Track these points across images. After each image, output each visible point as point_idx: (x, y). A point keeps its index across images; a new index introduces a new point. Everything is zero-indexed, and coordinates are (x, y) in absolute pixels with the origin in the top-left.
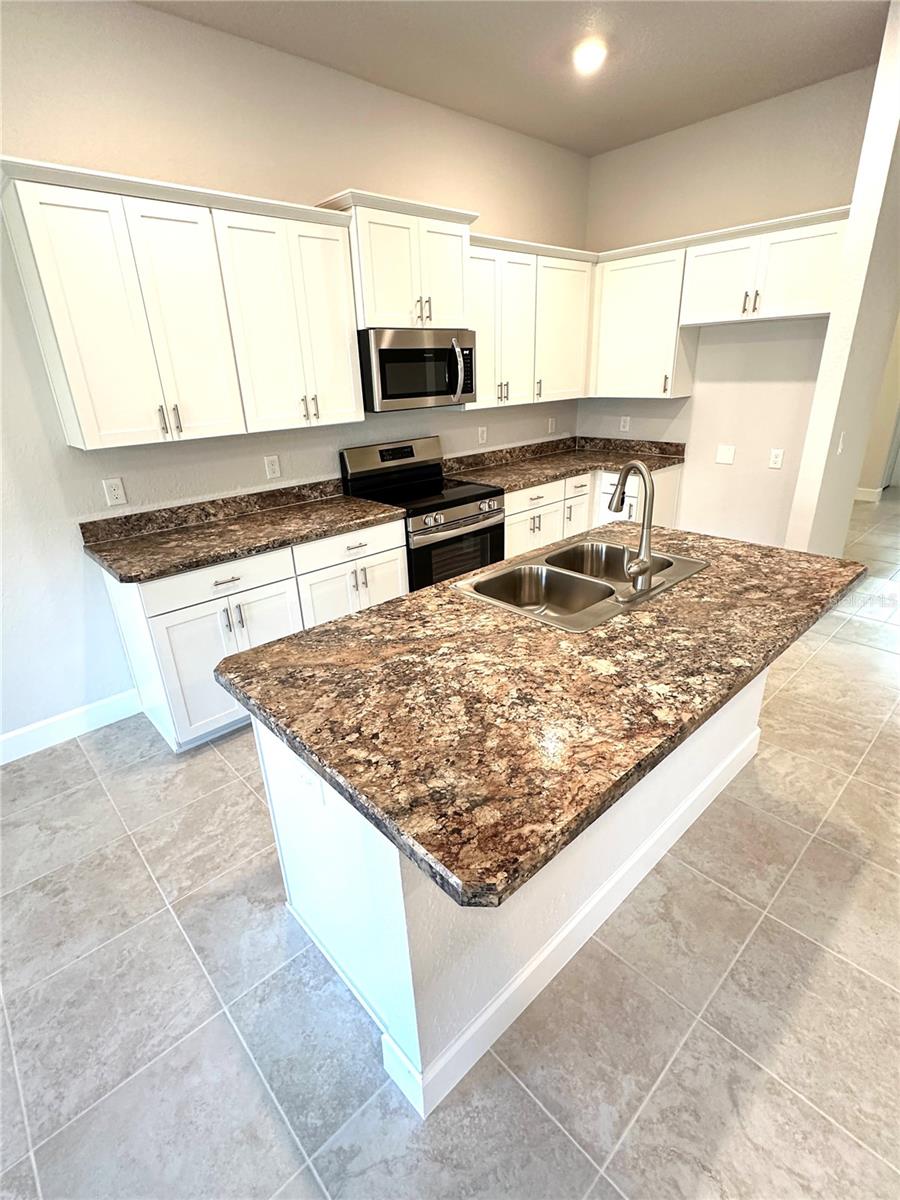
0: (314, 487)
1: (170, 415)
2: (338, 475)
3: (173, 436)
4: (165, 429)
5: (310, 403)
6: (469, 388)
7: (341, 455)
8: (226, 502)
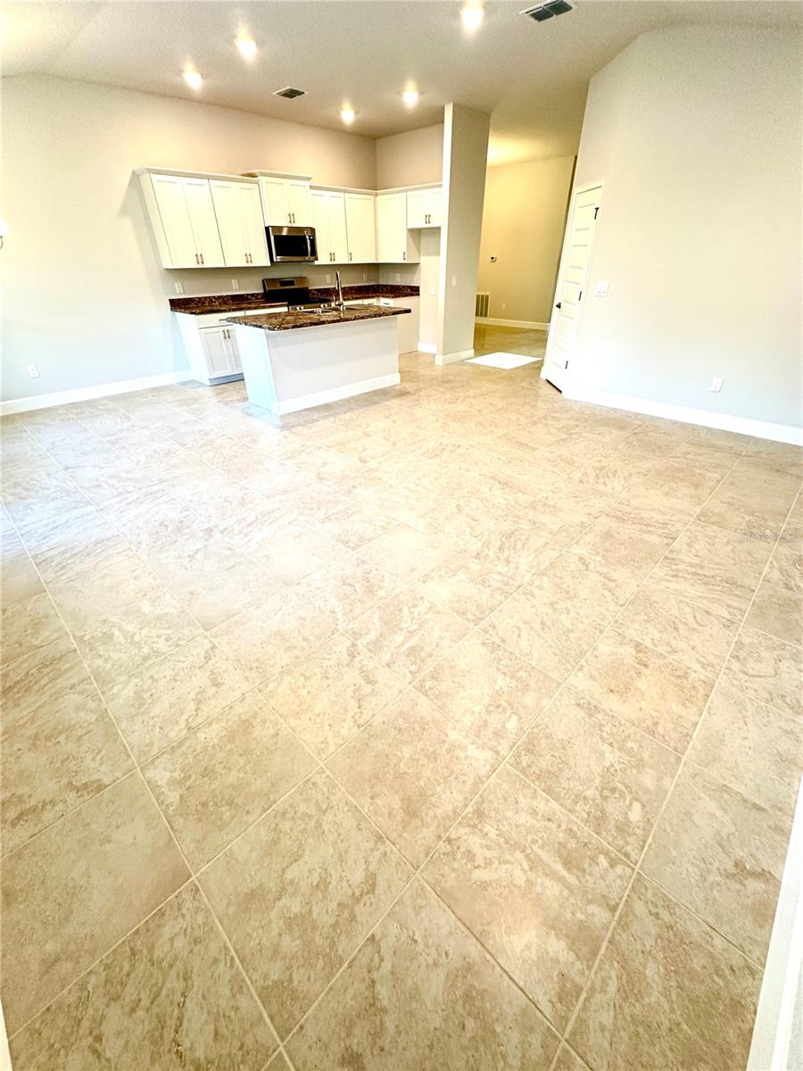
0: (253, 295)
1: (199, 258)
2: (262, 291)
3: (200, 266)
4: (198, 263)
5: (248, 256)
6: (314, 253)
7: (263, 281)
8: (219, 297)
